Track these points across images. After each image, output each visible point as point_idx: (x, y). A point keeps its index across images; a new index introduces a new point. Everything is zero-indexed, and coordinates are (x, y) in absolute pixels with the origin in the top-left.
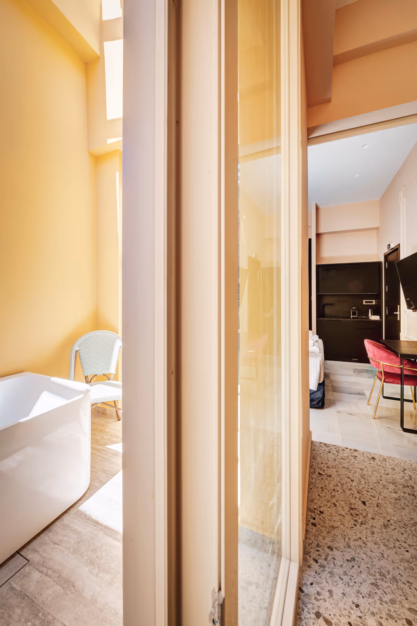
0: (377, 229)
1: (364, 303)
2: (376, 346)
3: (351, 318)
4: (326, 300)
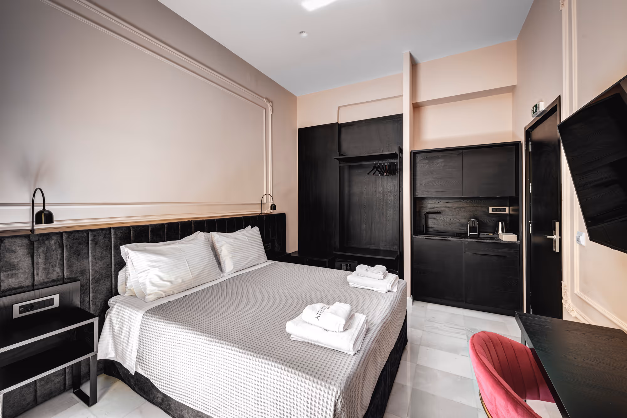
0: (512, 89)
1: (491, 212)
2: (502, 392)
3: (469, 236)
4: (429, 206)
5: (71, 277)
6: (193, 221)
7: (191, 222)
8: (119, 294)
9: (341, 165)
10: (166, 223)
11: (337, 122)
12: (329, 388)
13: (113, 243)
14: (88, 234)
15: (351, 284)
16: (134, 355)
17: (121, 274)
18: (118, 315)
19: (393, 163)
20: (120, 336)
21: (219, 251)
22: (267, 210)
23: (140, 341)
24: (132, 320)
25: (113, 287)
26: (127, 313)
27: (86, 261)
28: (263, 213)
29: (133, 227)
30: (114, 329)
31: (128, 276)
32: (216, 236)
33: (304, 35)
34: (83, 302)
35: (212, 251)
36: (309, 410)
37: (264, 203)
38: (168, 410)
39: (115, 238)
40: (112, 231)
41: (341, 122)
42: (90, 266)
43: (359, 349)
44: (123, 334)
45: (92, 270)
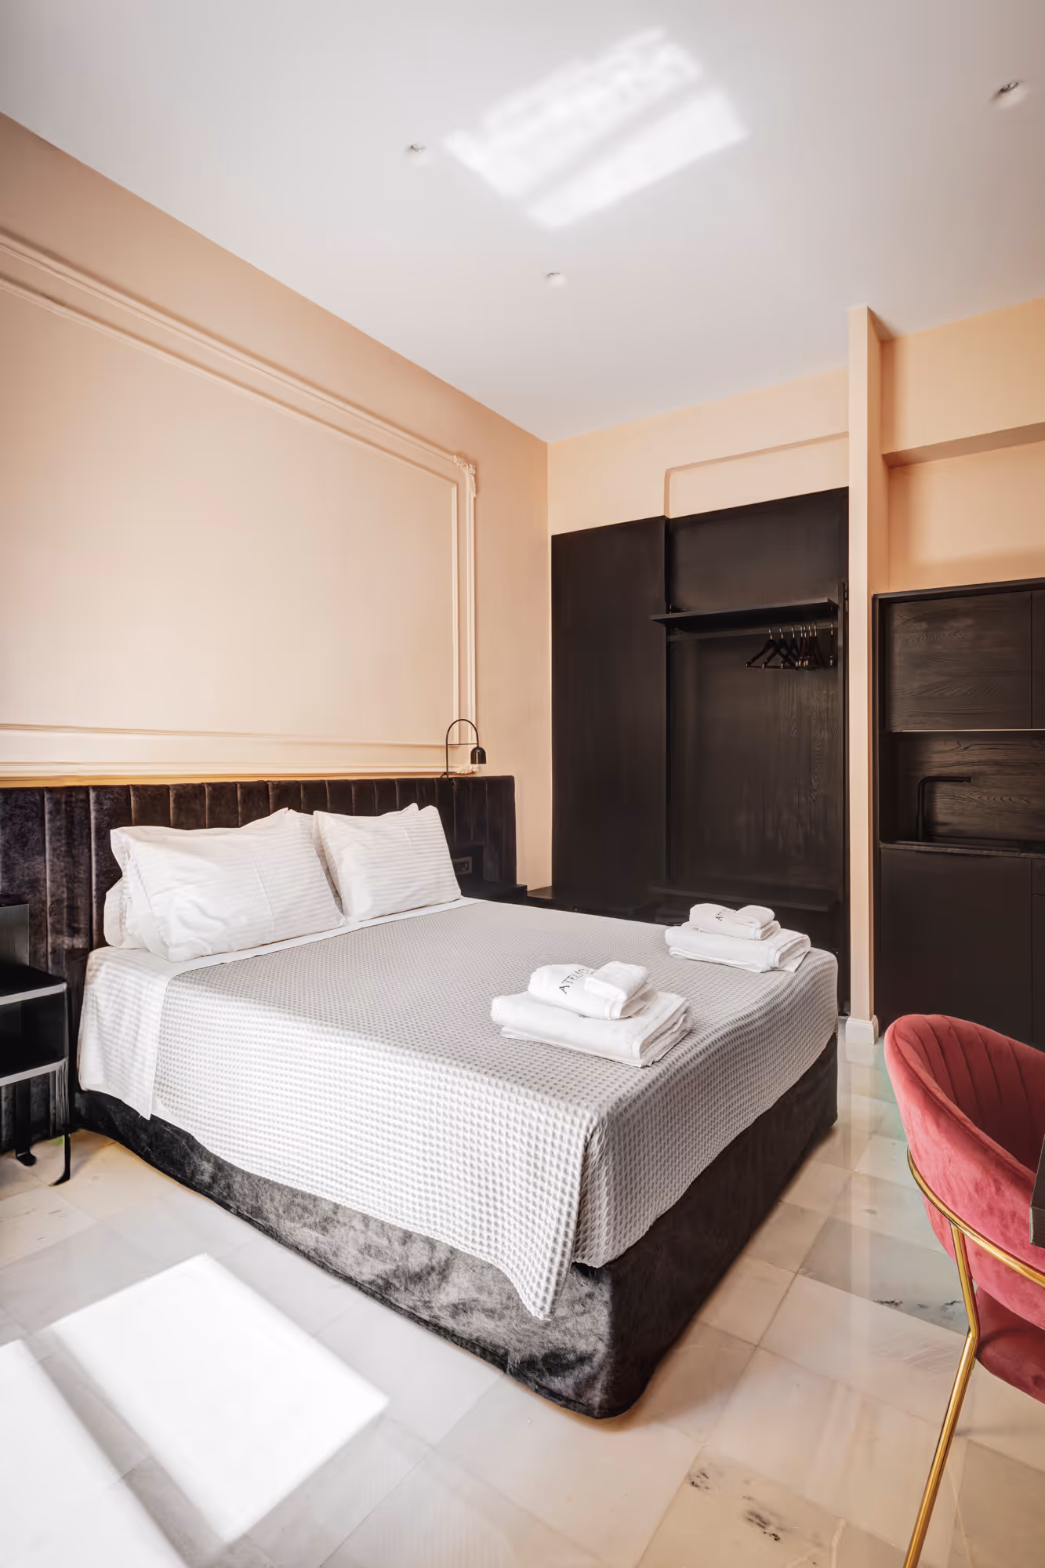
4: (937, 759)
5: (11, 893)
6: (272, 782)
7: (265, 784)
8: (107, 945)
9: (672, 638)
10: (209, 784)
11: (661, 514)
12: (575, 1113)
13: (93, 821)
14: (43, 797)
15: (673, 951)
16: (149, 1076)
17: (111, 895)
18: (109, 987)
19: (825, 632)
20: (116, 1033)
21: (336, 858)
22: (463, 766)
23: (162, 1040)
24: (143, 997)
25: (95, 927)
26: (131, 981)
27: (40, 859)
28: (452, 773)
29: (136, 788)
30: (103, 1019)
31: (129, 903)
32: (327, 822)
33: (559, 281)
34: (34, 954)
35: (318, 859)
36: (532, 1160)
37: (454, 746)
38: (226, 1198)
39: (97, 811)
40: (92, 795)
41: (673, 515)
42: (48, 871)
43: (657, 1059)
44: (123, 1029)
45: (52, 881)
